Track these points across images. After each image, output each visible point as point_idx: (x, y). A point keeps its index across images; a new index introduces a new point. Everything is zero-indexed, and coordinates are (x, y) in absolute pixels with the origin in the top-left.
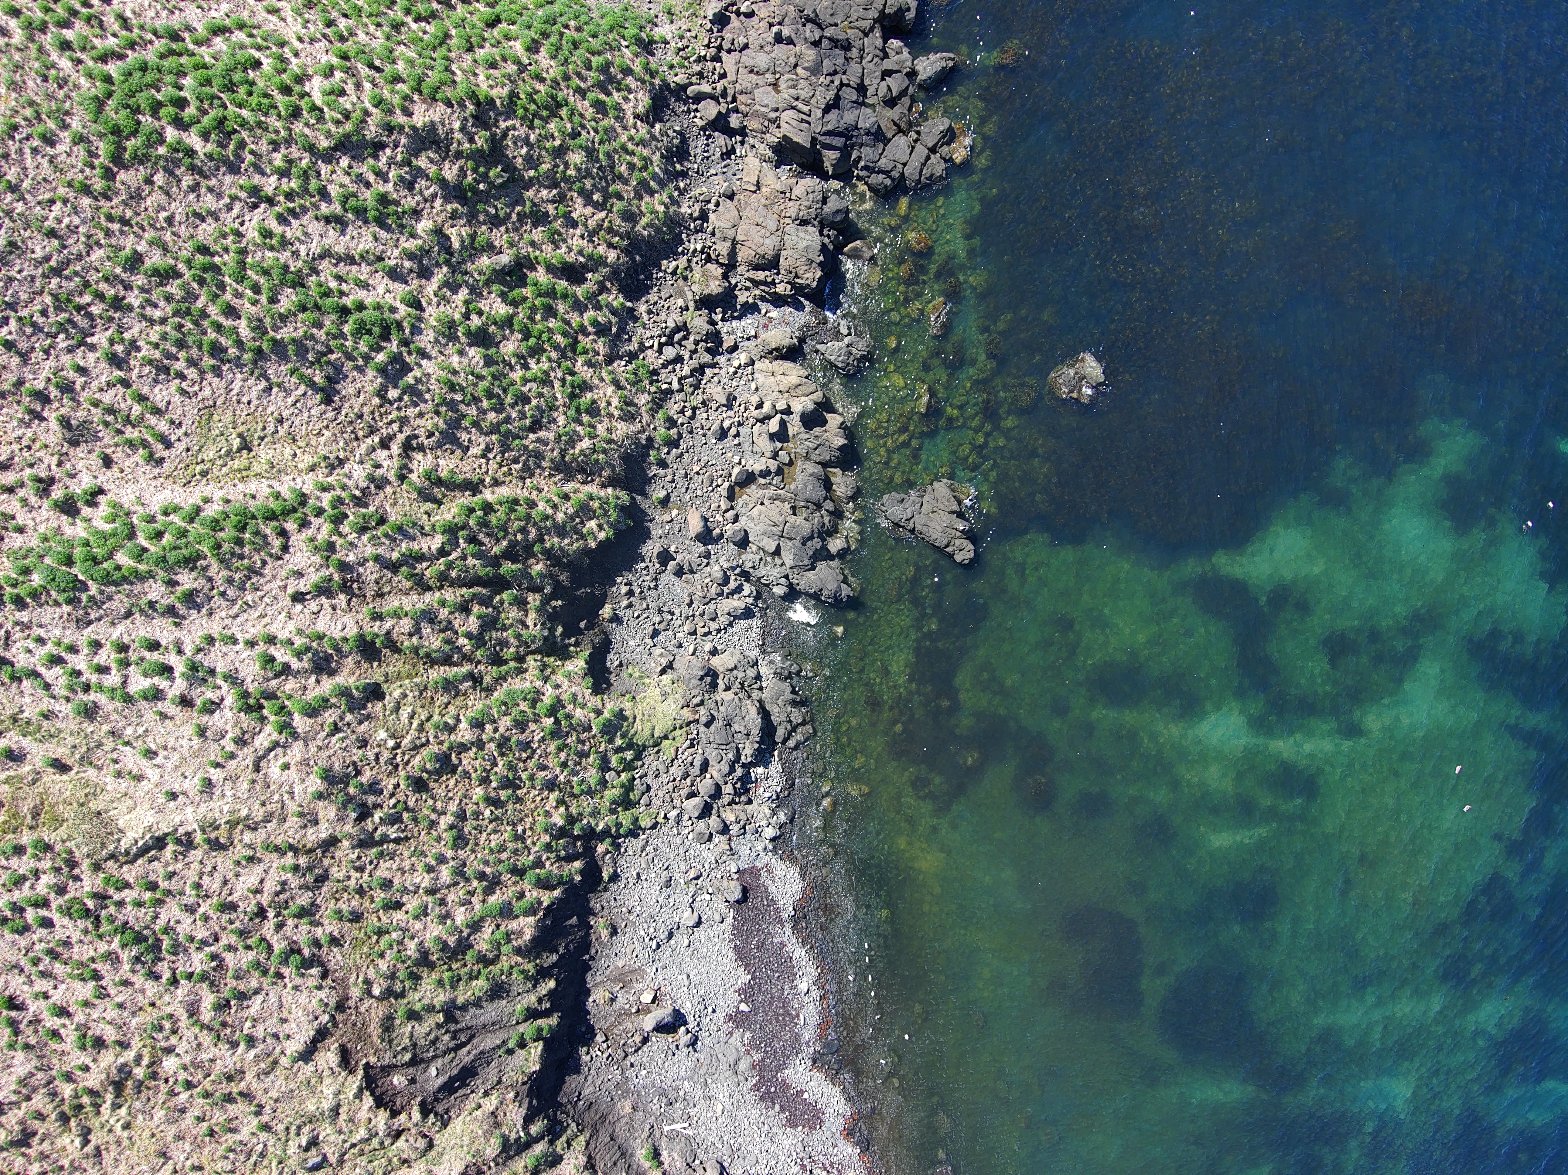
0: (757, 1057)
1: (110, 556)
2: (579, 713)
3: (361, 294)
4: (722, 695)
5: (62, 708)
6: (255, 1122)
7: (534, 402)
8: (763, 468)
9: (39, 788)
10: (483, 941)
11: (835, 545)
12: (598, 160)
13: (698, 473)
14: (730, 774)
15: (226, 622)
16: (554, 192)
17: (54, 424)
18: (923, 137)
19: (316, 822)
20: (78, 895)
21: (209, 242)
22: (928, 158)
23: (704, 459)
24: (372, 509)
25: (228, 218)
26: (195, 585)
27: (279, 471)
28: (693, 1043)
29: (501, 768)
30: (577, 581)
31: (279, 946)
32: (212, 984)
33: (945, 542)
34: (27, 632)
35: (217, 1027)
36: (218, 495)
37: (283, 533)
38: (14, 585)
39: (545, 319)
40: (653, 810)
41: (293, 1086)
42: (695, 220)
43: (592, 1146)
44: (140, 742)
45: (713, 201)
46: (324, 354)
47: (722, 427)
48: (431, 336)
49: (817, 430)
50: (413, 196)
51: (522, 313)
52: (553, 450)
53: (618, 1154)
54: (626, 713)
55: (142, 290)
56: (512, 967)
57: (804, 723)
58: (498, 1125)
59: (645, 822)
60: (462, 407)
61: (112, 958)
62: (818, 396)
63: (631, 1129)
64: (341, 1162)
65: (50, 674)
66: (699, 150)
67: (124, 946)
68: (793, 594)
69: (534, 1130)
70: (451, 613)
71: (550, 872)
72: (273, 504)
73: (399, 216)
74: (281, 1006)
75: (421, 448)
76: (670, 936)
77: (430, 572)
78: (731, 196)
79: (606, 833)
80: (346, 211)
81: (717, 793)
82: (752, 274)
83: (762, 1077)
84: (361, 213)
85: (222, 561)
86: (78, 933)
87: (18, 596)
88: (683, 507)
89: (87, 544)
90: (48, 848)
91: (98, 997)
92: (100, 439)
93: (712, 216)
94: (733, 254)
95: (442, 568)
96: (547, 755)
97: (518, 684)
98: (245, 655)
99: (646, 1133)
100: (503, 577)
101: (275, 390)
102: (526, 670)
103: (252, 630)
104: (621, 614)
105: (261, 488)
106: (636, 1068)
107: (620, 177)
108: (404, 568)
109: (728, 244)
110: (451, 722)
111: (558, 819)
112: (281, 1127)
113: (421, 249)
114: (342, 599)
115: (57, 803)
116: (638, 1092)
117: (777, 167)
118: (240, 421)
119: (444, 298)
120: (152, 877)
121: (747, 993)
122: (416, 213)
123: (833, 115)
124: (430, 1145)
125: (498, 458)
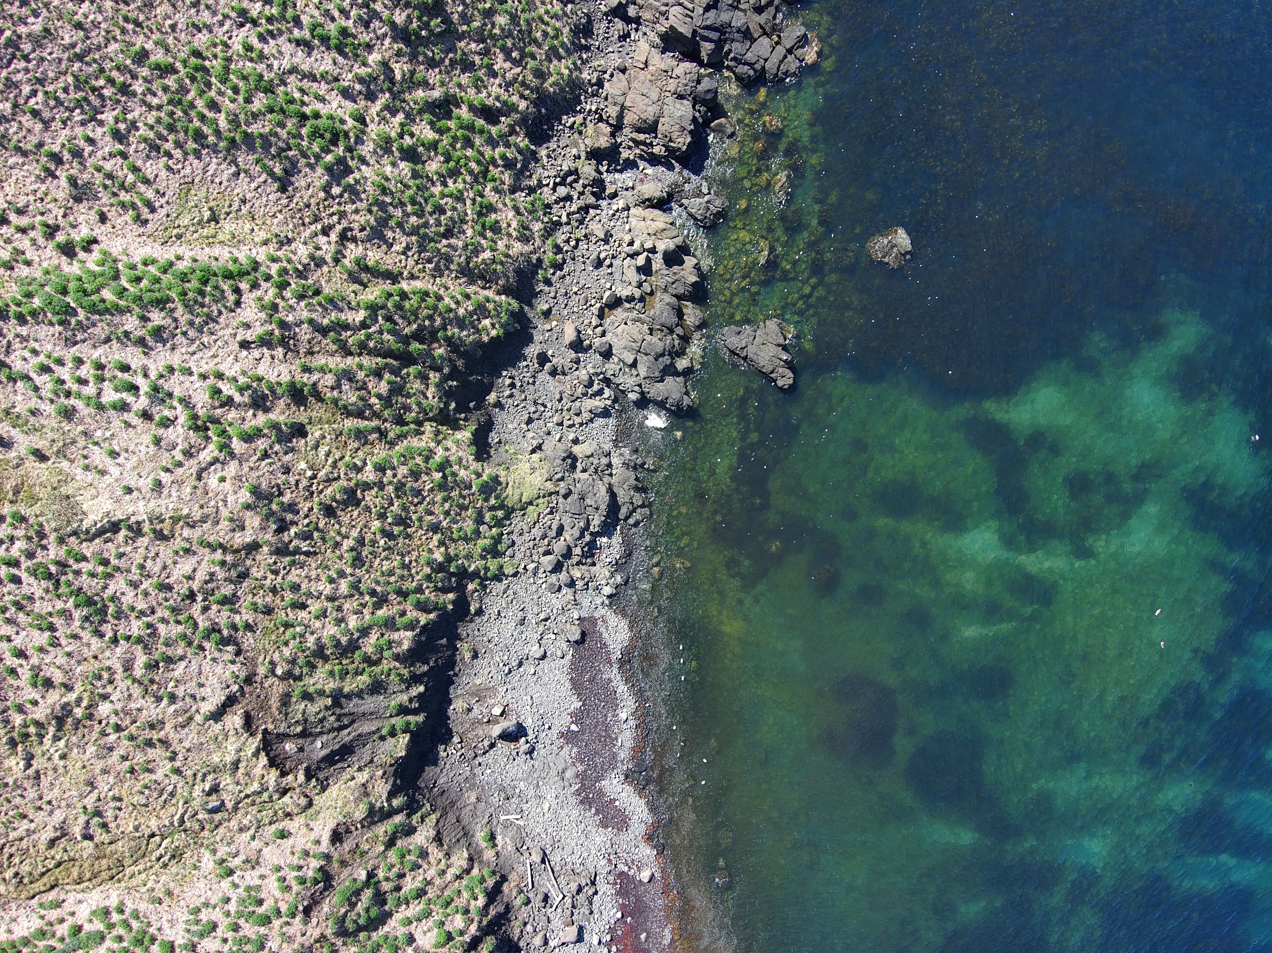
0: (581, 768)
1: (98, 291)
2: (462, 473)
3: (319, 106)
4: (578, 475)
5: (47, 408)
6: (169, 766)
7: (449, 213)
8: (629, 294)
9: (21, 471)
10: (369, 645)
11: (682, 364)
12: (518, 25)
13: (576, 293)
14: (580, 538)
15: (185, 357)
16: (481, 46)
17: (63, 182)
18: (783, 41)
19: (243, 529)
20: (44, 561)
21: (202, 49)
22: (785, 57)
23: (582, 282)
24: (310, 281)
25: (220, 32)
26: (163, 323)
27: (239, 241)
28: (531, 752)
29: (396, 508)
30: (471, 367)
31: (203, 624)
32: (146, 647)
33: (771, 369)
34: (25, 344)
35: (146, 682)
36: (188, 254)
37: (237, 291)
38: (19, 305)
39: (464, 148)
40: (516, 561)
41: (203, 740)
42: (592, 85)
43: (441, 824)
44: (107, 444)
45: (609, 72)
46: (284, 150)
47: (598, 257)
48: (371, 146)
49: (676, 268)
50: (368, 33)
51: (446, 141)
52: (460, 256)
53: (462, 833)
54: (501, 479)
55: (145, 80)
56: (390, 670)
57: (643, 506)
58: (367, 794)
59: (508, 570)
60: (391, 209)
61: (66, 615)
62: (679, 241)
63: (474, 815)
64: (236, 808)
65: (39, 380)
66: (601, 31)
67: (77, 606)
68: (643, 402)
69: (396, 803)
70: (367, 376)
71: (428, 598)
72: (232, 267)
73: (356, 47)
74: (200, 673)
75: (354, 240)
76: (520, 664)
77: (352, 339)
78: (623, 71)
79: (475, 574)
80: (313, 37)
81: (568, 554)
82: (635, 135)
83: (583, 785)
84: (325, 40)
85: (186, 306)
86: (41, 591)
87: (20, 313)
88: (562, 320)
89: (80, 279)
90: (23, 519)
91: (52, 645)
92: (99, 199)
93: (606, 85)
94: (620, 117)
95: (363, 338)
96: (434, 503)
97: (415, 443)
98: (198, 385)
99: (486, 820)
100: (410, 353)
101: (242, 175)
102: (423, 433)
103: (206, 367)
104: (504, 402)
105: (224, 253)
106: (483, 767)
107: (535, 41)
108: (332, 334)
109: (618, 108)
110: (359, 463)
111: (438, 556)
112: (189, 773)
113: (370, 76)
114: (279, 352)
115: (35, 485)
116: (483, 787)
117: (663, 53)
118: (211, 198)
119: (384, 119)
120: (106, 555)
121: (578, 716)
122: (369, 47)
123: (712, 14)
124: (310, 804)
125: (416, 257)
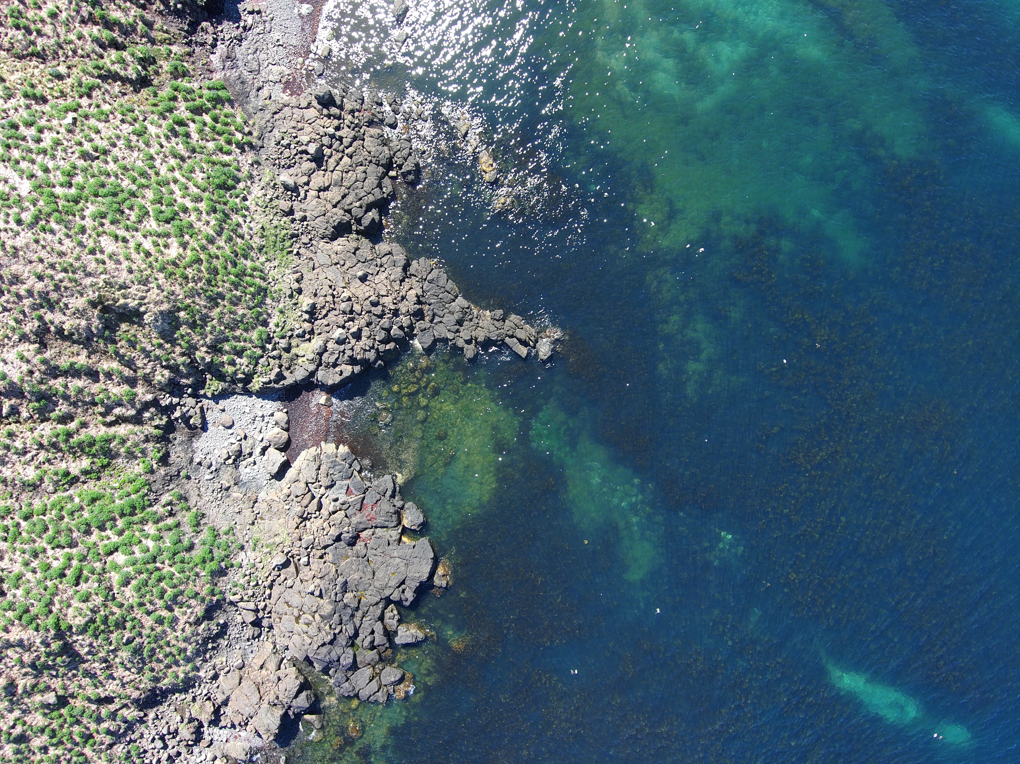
16: (104, 665)
39: (71, 725)
93: (221, 678)
109: (224, 697)
